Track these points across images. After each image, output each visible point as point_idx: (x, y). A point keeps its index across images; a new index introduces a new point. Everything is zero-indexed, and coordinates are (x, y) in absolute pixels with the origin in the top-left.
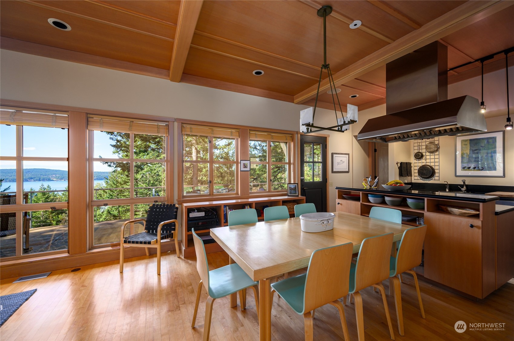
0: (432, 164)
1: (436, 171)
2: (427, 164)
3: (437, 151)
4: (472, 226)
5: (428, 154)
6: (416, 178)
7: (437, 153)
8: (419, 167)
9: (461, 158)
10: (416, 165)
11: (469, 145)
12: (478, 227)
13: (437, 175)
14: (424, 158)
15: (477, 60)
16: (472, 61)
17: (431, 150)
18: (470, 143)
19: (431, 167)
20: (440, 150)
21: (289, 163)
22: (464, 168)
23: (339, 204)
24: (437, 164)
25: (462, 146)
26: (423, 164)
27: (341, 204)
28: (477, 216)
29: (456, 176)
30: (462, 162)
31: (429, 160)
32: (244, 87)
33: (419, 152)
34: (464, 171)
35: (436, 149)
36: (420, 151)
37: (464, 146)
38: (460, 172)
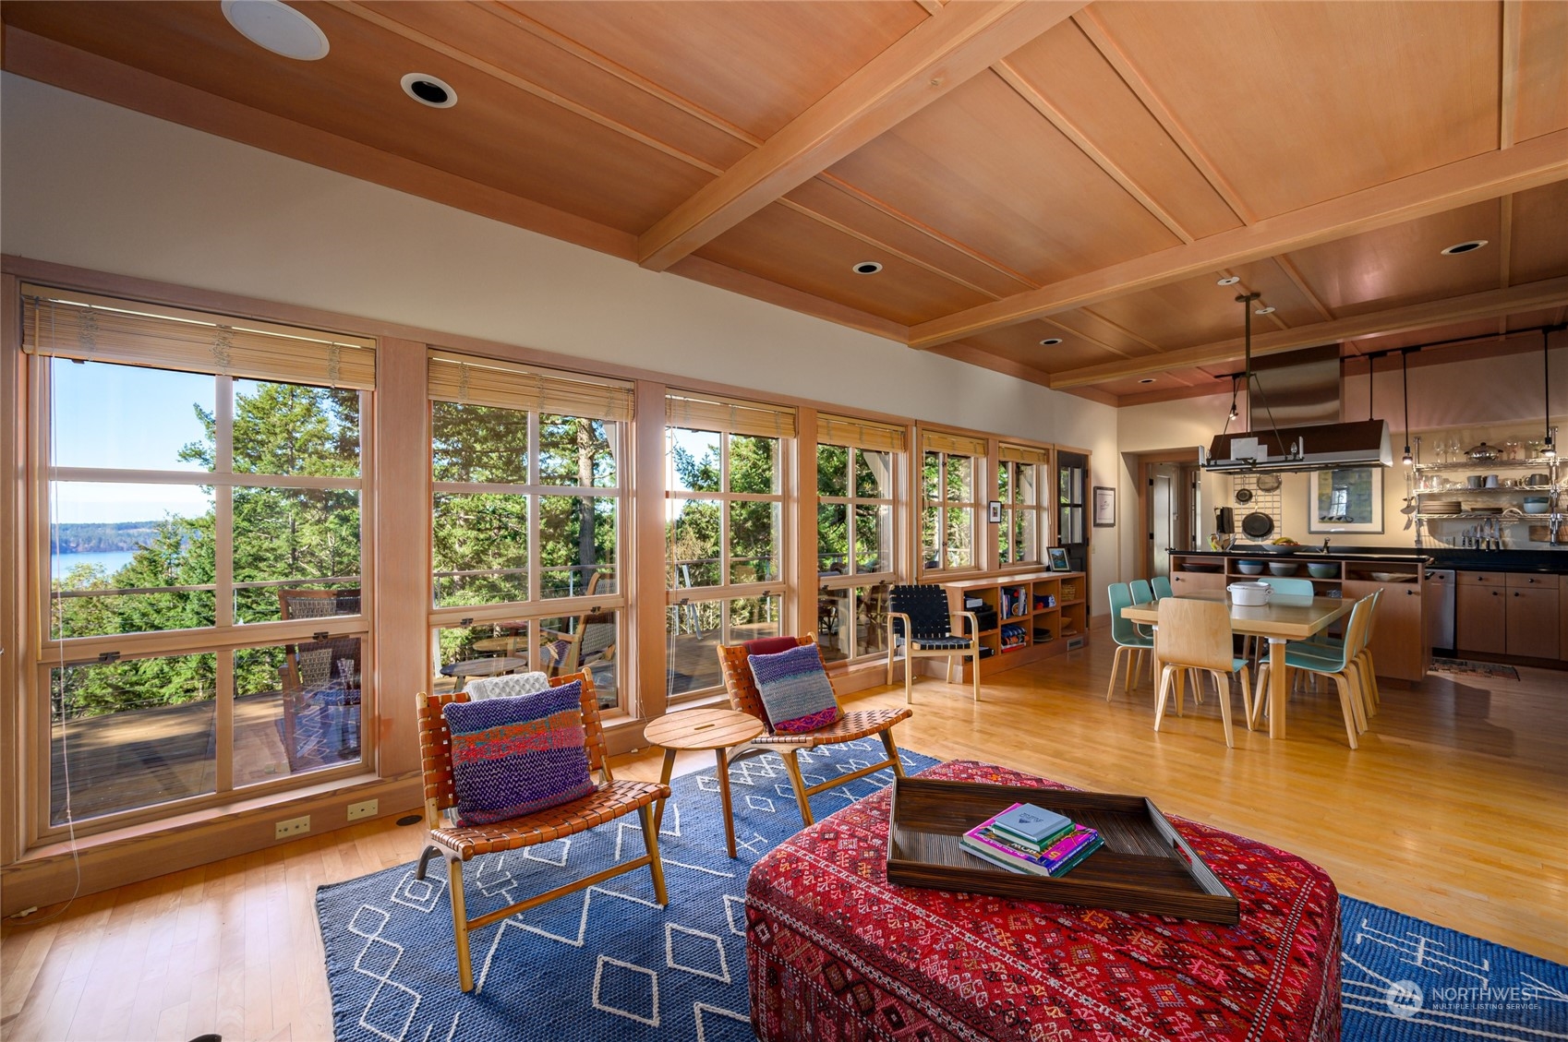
0: (1267, 512)
1: (1276, 524)
2: (1258, 511)
3: (1277, 487)
4: (1410, 593)
5: (1260, 492)
6: (1240, 538)
7: (1277, 492)
8: (1244, 517)
9: (1317, 502)
10: (1241, 512)
11: (1330, 481)
12: (1416, 593)
13: (1276, 530)
14: (1253, 499)
15: (1363, 355)
16: (1358, 354)
17: (1267, 486)
18: (1333, 478)
19: (1267, 516)
20: (1282, 486)
21: (1038, 507)
22: (1323, 519)
23: (1178, 579)
24: (1276, 511)
25: (1319, 481)
26: (1253, 511)
27: (1183, 580)
28: (1414, 581)
29: (1311, 533)
30: (1320, 508)
31: (1262, 503)
32: (993, 356)
33: (1244, 490)
34: (1324, 525)
35: (1276, 485)
36: (1247, 487)
37: (1323, 482)
38: (1316, 526)
